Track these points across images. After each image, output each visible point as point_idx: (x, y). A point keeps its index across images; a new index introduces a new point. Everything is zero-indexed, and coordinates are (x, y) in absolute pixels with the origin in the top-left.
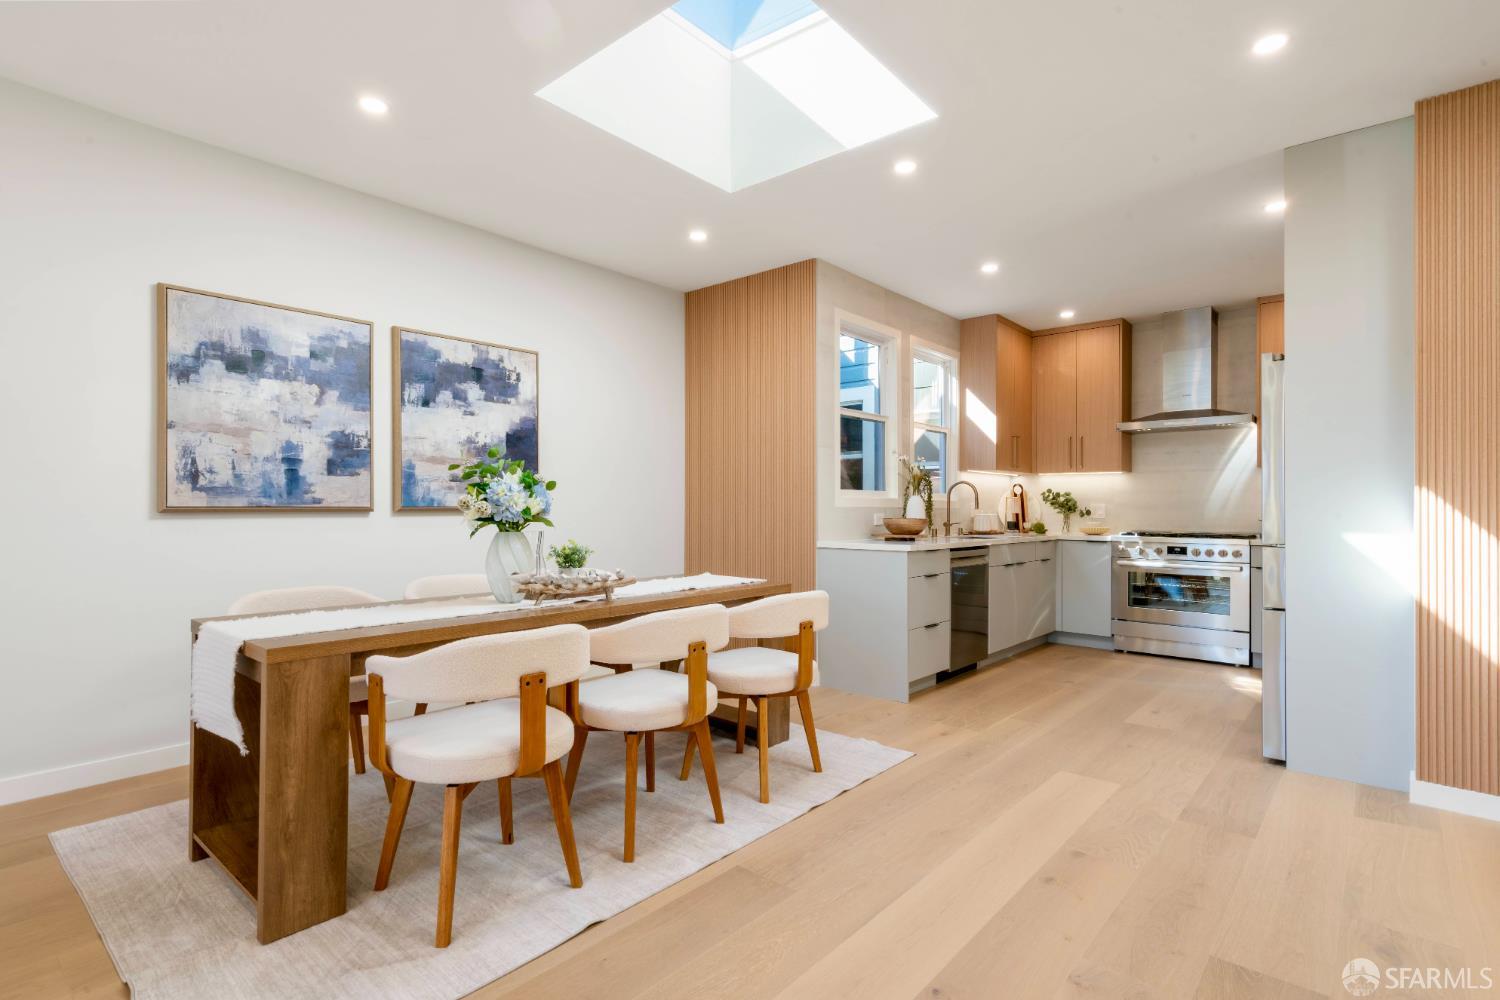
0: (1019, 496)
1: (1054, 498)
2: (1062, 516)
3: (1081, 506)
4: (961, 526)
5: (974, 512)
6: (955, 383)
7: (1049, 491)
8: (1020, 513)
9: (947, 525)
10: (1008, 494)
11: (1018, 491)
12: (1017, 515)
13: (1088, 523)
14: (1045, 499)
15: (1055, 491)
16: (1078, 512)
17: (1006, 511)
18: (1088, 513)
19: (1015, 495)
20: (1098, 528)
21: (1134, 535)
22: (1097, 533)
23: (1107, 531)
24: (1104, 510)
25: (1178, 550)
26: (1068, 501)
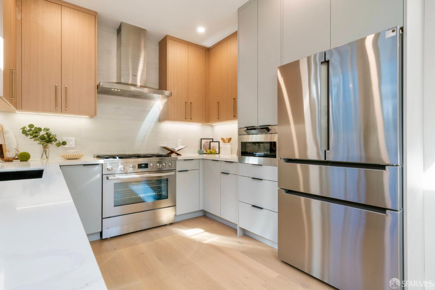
1: (35, 132)
3: (59, 139)
7: (31, 126)
8: (3, 143)
13: (65, 151)
14: (25, 133)
16: (55, 143)
18: (64, 144)
20: (76, 154)
21: (116, 158)
22: (75, 158)
23: (82, 156)
24: (74, 142)
25: (144, 165)
26: (49, 135)
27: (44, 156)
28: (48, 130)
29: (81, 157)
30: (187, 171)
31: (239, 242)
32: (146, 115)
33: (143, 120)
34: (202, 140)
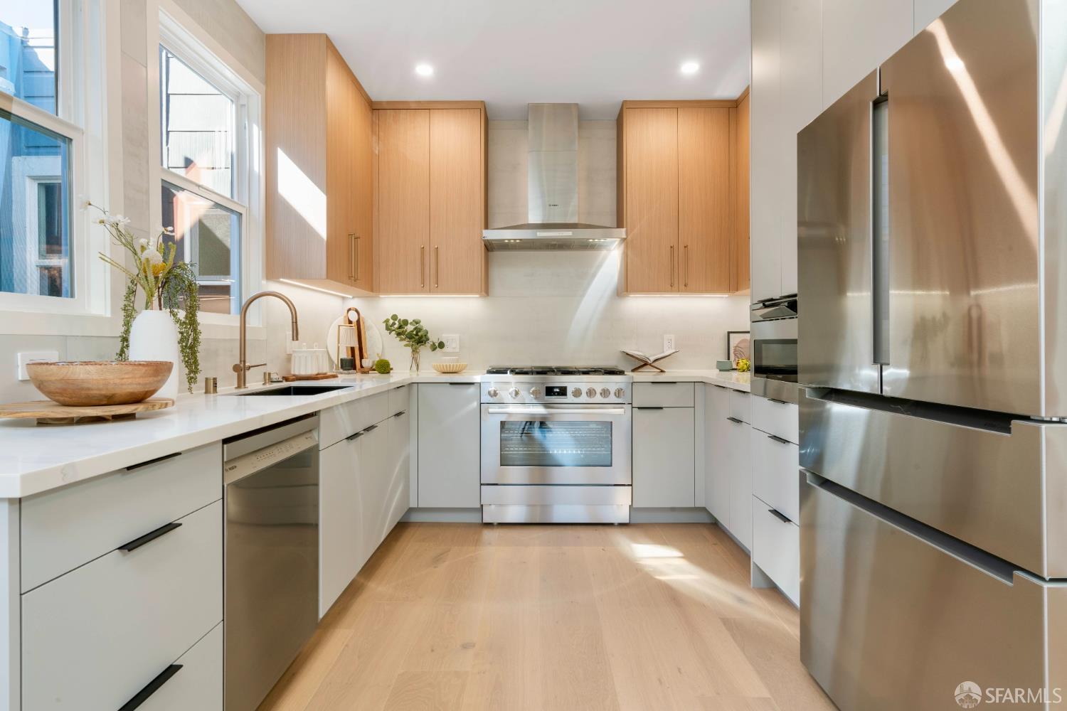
0: (354, 324)
1: (400, 327)
2: (409, 350)
3: (433, 338)
4: (268, 369)
5: (291, 346)
6: (257, 134)
7: (395, 317)
8: (356, 345)
9: (241, 370)
10: (341, 320)
11: (353, 317)
12: (353, 349)
13: (441, 358)
14: (388, 328)
15: (401, 317)
16: (428, 344)
17: (337, 344)
18: (441, 345)
19: (350, 322)
20: (455, 364)
21: (506, 373)
22: (454, 371)
23: (464, 367)
24: (458, 342)
25: (558, 390)
26: (418, 330)
27: (414, 367)
28: (417, 322)
29: (464, 369)
30: (661, 408)
31: (740, 600)
32: (589, 284)
33: (583, 296)
34: (731, 335)
